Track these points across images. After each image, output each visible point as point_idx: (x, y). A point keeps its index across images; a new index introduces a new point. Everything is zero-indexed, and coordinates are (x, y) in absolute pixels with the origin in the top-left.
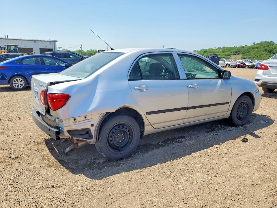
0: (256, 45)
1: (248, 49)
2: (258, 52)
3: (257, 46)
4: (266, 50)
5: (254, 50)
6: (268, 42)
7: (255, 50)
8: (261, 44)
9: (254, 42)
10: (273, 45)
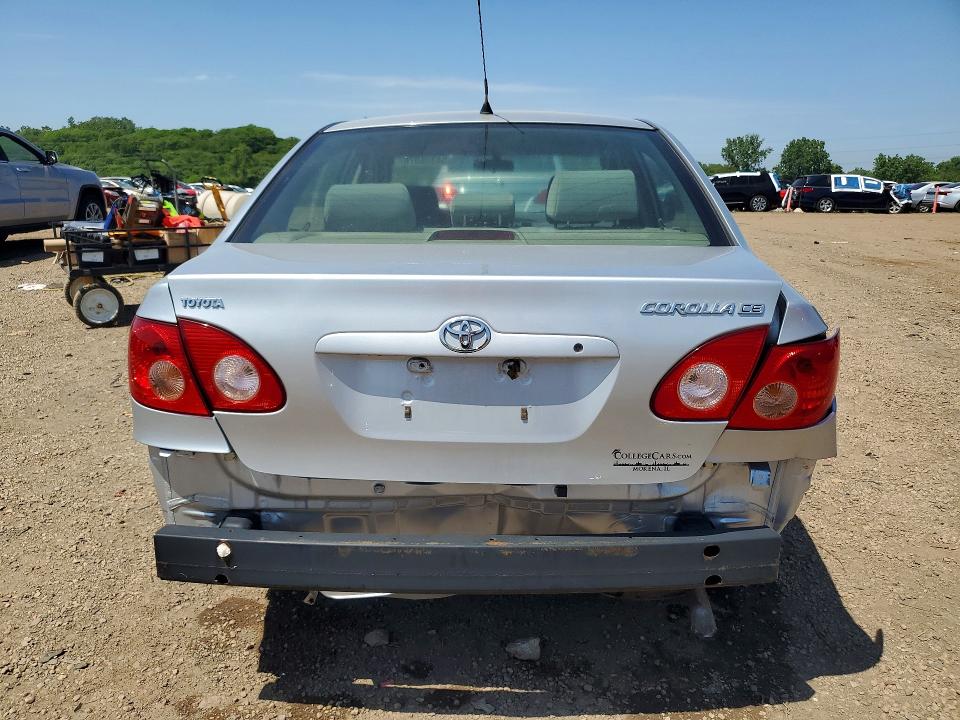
0: (79, 127)
1: (55, 141)
2: (91, 153)
3: (83, 132)
4: (116, 147)
5: (77, 146)
6: (117, 122)
7: (81, 146)
8: (95, 125)
9: (71, 118)
10: (133, 131)
